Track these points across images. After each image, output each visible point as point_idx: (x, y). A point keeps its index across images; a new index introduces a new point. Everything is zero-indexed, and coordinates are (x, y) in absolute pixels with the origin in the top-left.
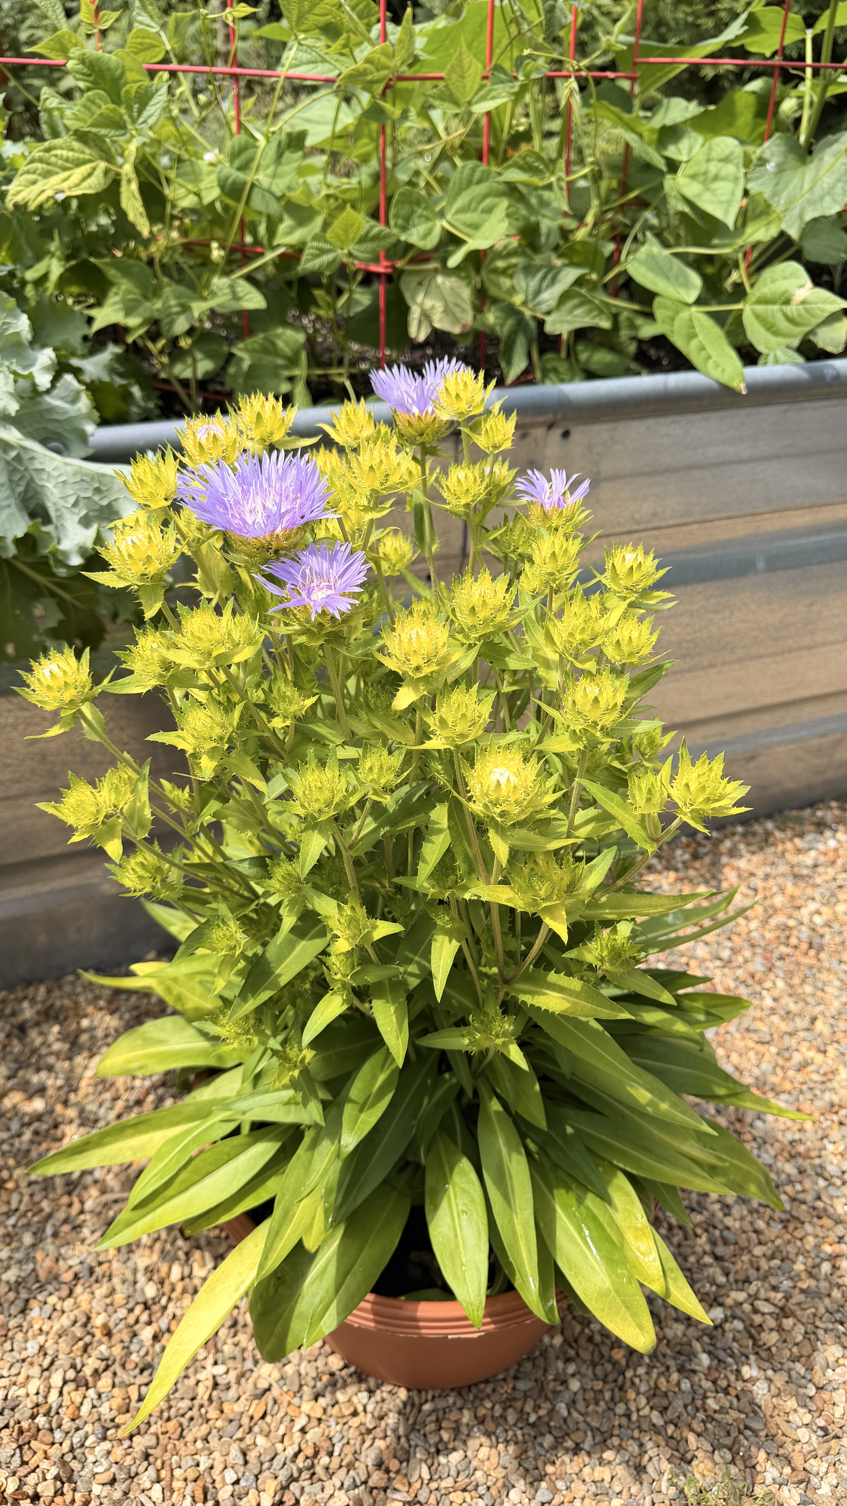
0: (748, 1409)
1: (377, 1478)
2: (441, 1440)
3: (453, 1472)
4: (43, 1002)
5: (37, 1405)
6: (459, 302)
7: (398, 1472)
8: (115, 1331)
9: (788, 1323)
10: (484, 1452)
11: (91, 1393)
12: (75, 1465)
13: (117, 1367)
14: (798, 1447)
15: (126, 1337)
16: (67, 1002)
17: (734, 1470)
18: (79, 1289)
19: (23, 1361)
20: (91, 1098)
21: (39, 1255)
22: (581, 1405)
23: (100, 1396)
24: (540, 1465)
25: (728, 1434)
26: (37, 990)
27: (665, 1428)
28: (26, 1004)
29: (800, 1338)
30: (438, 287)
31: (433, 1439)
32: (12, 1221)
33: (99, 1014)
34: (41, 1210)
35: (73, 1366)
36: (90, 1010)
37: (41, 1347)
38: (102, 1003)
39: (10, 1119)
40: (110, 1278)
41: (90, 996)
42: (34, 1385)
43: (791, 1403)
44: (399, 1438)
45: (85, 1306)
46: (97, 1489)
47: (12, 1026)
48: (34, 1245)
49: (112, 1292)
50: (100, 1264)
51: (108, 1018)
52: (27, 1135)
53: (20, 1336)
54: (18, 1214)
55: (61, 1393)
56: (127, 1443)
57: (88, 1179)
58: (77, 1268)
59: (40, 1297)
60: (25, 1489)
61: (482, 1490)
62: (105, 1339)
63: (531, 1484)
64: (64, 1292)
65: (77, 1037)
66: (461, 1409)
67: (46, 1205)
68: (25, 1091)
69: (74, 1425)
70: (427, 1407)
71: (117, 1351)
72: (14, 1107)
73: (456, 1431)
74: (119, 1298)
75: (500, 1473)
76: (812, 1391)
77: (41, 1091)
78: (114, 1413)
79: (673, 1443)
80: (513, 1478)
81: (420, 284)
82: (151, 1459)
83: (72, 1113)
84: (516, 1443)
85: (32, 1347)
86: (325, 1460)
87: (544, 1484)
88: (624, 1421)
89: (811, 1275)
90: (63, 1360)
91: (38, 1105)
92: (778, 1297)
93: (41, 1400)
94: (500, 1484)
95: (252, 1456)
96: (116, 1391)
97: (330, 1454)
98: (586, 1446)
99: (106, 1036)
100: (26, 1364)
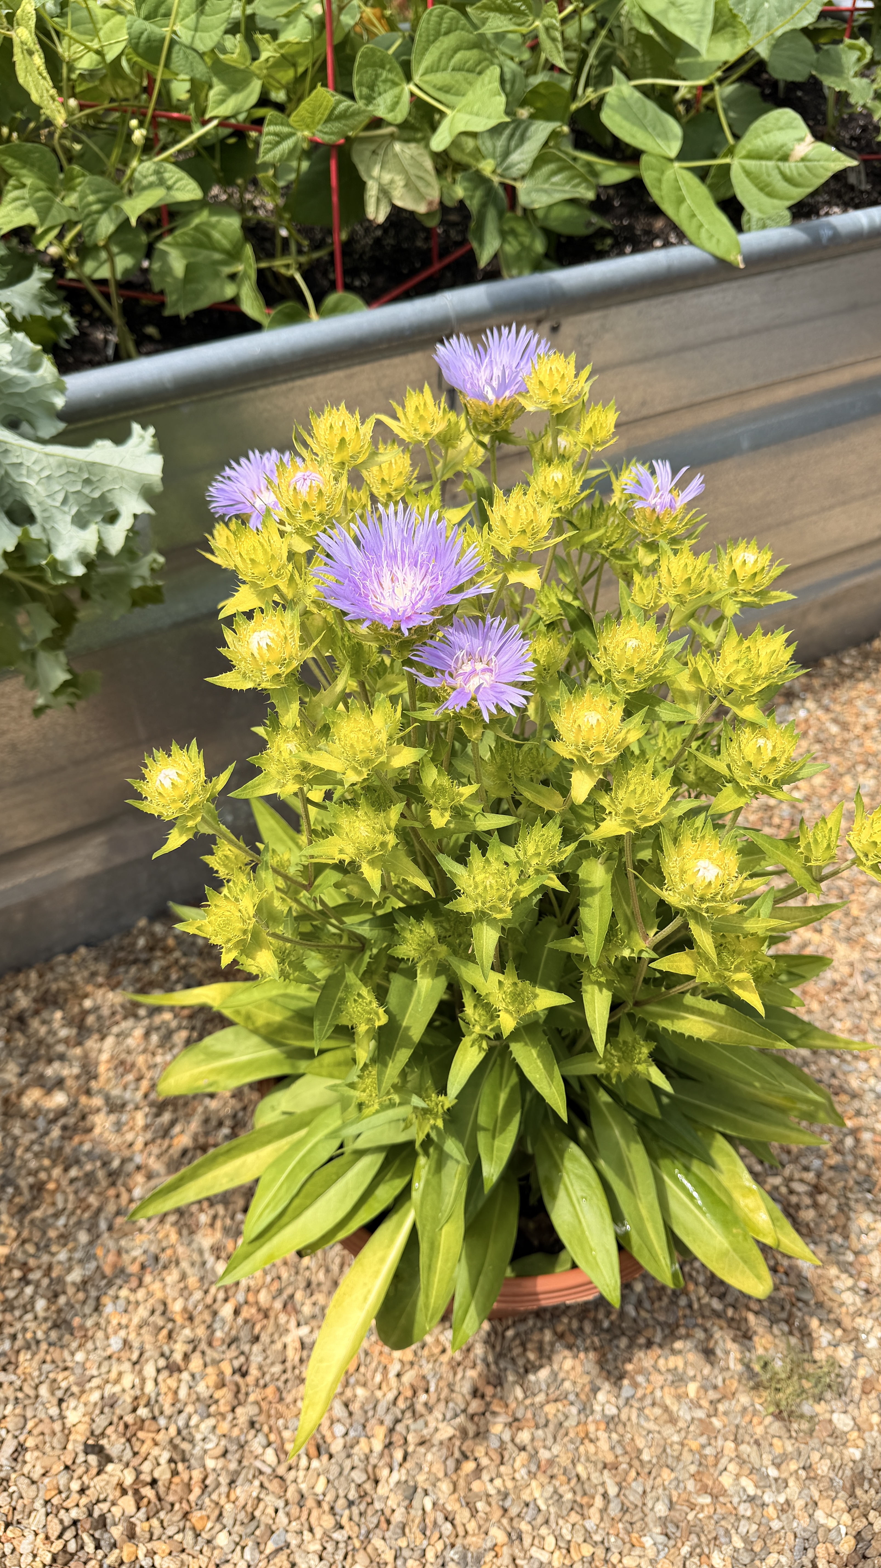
0: (796, 1282)
1: (475, 1406)
2: (528, 1361)
3: (544, 1387)
4: (38, 988)
5: (136, 1398)
6: (422, 174)
7: (494, 1396)
8: (195, 1313)
9: (822, 1199)
10: (568, 1364)
11: (185, 1376)
12: (185, 1446)
13: (203, 1346)
14: (844, 1309)
15: (207, 1317)
16: (63, 985)
17: (793, 1341)
18: (148, 1279)
19: (110, 1357)
20: (113, 1082)
21: (100, 1252)
22: (647, 1304)
23: (193, 1376)
24: (620, 1364)
25: (783, 1308)
26: (28, 977)
27: (725, 1311)
28: (19, 993)
29: (834, 1211)
30: (396, 155)
31: (521, 1362)
32: (62, 1221)
33: (100, 992)
34: (89, 1206)
35: (162, 1355)
36: (89, 988)
37: (125, 1342)
38: (100, 979)
39: (34, 1118)
40: (177, 1263)
41: (86, 974)
42: (128, 1380)
43: (833, 1271)
44: (488, 1365)
45: (159, 1295)
46: (210, 1463)
47: (11, 1018)
48: (91, 1243)
49: (183, 1277)
50: (163, 1250)
51: (110, 995)
52: (56, 1132)
53: (100, 1334)
54: (66, 1213)
55: (156, 1381)
56: (230, 1417)
57: (130, 1167)
58: (142, 1259)
59: (112, 1292)
60: (142, 1477)
61: (572, 1397)
62: (187, 1323)
63: (615, 1384)
64: (134, 1283)
65: (83, 1020)
66: (541, 1330)
67: (93, 1200)
68: (42, 1086)
69: (176, 1409)
70: (510, 1333)
71: (201, 1332)
72: (35, 1104)
73: (540, 1349)
74: (192, 1281)
75: (586, 1379)
76: (850, 1257)
77: (60, 1083)
78: (211, 1390)
79: (734, 1325)
80: (598, 1382)
81: (374, 152)
82: (257, 1426)
83: (97, 1101)
84: (595, 1349)
85: (115, 1343)
86: (423, 1397)
87: (626, 1382)
88: (688, 1312)
89: (836, 1150)
90: (151, 1351)
91: (59, 1099)
92: (810, 1176)
93: (138, 1393)
94: (587, 1389)
95: (355, 1407)
96: (210, 1370)
97: (427, 1391)
98: (658, 1339)
99: (113, 1014)
100: (113, 1361)
